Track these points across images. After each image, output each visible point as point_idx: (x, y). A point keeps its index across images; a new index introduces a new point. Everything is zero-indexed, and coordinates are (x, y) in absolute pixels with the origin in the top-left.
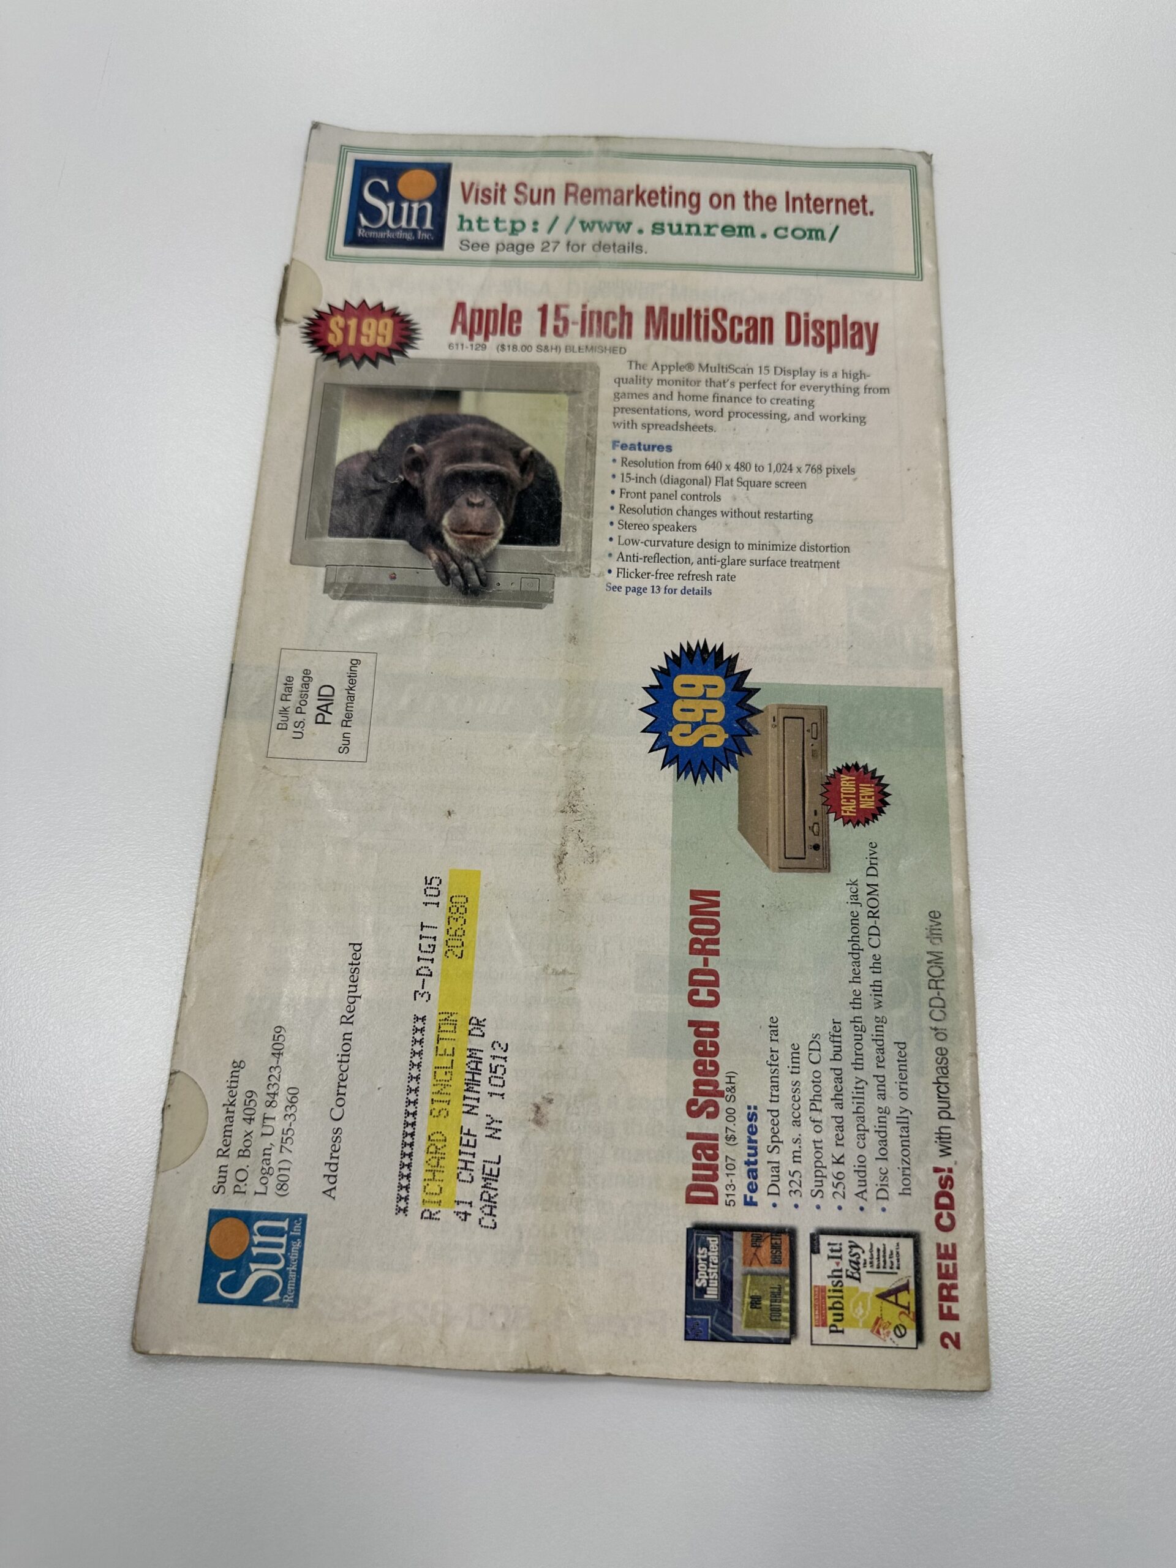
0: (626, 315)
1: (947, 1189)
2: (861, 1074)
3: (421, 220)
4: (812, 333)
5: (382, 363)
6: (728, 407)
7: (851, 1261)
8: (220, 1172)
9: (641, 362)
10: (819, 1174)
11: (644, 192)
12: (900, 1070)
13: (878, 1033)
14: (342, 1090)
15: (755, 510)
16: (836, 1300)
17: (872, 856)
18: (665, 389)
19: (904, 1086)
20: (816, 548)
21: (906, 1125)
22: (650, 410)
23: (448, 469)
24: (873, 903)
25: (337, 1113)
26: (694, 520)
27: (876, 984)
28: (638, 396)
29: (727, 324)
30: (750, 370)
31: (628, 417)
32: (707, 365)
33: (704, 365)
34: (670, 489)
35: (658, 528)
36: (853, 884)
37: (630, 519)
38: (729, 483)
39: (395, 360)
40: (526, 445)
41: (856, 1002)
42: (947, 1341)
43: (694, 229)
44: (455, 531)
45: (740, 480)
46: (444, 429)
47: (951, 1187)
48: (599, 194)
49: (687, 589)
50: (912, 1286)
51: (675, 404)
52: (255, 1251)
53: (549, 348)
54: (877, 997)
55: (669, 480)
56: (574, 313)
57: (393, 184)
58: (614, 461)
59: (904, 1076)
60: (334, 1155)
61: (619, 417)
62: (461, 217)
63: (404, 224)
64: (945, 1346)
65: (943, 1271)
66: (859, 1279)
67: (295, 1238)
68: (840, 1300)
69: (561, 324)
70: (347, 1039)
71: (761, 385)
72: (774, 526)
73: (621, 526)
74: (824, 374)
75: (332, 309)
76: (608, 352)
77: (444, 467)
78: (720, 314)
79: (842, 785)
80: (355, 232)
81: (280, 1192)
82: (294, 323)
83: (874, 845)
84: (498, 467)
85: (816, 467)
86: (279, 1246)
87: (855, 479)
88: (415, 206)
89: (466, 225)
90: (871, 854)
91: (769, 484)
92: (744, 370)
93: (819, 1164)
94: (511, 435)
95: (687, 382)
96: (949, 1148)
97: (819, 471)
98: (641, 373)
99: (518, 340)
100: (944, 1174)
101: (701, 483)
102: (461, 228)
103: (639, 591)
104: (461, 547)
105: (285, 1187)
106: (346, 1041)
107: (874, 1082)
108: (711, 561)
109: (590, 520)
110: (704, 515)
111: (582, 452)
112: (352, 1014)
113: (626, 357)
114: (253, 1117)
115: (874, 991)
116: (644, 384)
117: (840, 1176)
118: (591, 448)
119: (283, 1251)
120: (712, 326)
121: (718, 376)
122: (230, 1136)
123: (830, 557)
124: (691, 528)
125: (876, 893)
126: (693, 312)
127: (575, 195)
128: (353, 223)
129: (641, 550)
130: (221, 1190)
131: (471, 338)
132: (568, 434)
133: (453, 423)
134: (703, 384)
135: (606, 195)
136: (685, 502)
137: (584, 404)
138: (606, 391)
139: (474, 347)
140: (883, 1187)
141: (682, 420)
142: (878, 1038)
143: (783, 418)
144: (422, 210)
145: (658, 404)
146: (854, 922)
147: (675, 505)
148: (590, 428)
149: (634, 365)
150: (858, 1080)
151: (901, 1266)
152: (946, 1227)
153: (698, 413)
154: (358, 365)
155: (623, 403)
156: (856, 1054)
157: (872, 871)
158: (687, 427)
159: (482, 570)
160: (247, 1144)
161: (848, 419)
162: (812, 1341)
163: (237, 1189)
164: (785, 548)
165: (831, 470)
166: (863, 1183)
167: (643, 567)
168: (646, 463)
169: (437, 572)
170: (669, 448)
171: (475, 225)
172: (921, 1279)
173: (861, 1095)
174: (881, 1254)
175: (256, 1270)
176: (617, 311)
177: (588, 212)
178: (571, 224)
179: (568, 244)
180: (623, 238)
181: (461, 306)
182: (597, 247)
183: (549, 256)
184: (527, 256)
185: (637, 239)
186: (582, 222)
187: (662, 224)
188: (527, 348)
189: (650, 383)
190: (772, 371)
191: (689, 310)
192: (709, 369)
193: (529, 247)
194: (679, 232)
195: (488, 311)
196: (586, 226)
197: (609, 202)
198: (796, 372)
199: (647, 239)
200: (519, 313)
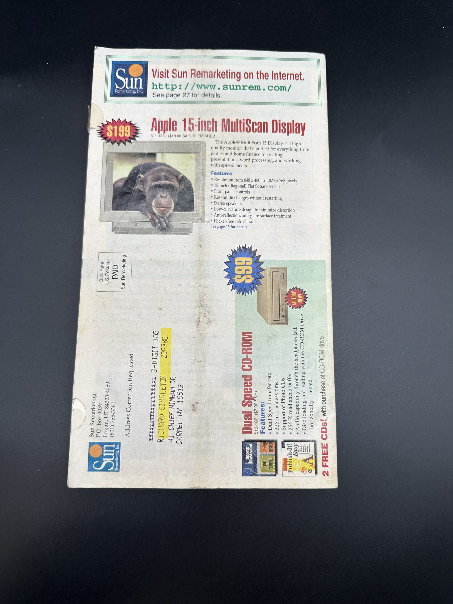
0: (214, 122)
1: (325, 426)
2: (297, 391)
3: (138, 85)
4: (282, 128)
5: (127, 143)
6: (252, 157)
7: (294, 450)
8: (92, 430)
9: (220, 141)
10: (284, 423)
11: (220, 72)
12: (310, 389)
13: (303, 377)
14: (129, 402)
15: (262, 196)
16: (290, 462)
17: (302, 319)
18: (229, 151)
19: (311, 394)
20: (283, 210)
21: (312, 406)
22: (224, 160)
23: (153, 184)
24: (302, 335)
25: (128, 410)
26: (241, 201)
27: (303, 361)
28: (220, 154)
29: (251, 125)
30: (259, 143)
31: (216, 162)
32: (244, 141)
33: (243, 142)
34: (232, 189)
35: (228, 204)
36: (295, 328)
37: (218, 201)
38: (252, 186)
39: (132, 142)
40: (181, 174)
41: (296, 368)
42: (324, 473)
43: (238, 88)
44: (157, 207)
45: (256, 185)
46: (151, 169)
47: (326, 426)
48: (203, 74)
49: (239, 226)
50: (314, 457)
51: (233, 157)
52: (105, 454)
53: (187, 136)
54: (303, 366)
55: (231, 186)
56: (195, 122)
57: (127, 71)
58: (212, 179)
59: (311, 391)
60: (128, 423)
61: (213, 162)
62: (153, 83)
63: (132, 87)
64: (324, 475)
65: (324, 452)
66: (297, 456)
67: (117, 450)
68: (291, 462)
69: (191, 126)
70: (130, 385)
71: (263, 149)
72: (269, 202)
73: (215, 204)
74: (286, 144)
75: (108, 122)
76: (208, 137)
77: (151, 183)
78: (248, 121)
79: (292, 295)
80: (114, 91)
81: (112, 436)
82: (94, 129)
83: (302, 315)
84: (171, 182)
85: (283, 180)
86: (112, 453)
87: (297, 184)
88: (136, 79)
89: (155, 87)
90: (301, 318)
91: (266, 187)
92: (257, 143)
93: (284, 420)
94: (175, 170)
95: (237, 148)
96: (326, 413)
98: (221, 145)
99: (176, 133)
100: (324, 422)
101: (243, 187)
102: (153, 88)
103: (222, 227)
104: (159, 213)
105: (113, 434)
106: (130, 386)
107: (302, 393)
108: (247, 216)
109: (204, 202)
110: (245, 199)
111: (200, 176)
112: (131, 377)
113: (215, 139)
114: (101, 412)
115: (302, 363)
116: (222, 149)
117: (291, 423)
118: (203, 174)
119: (113, 454)
120: (246, 126)
121: (248, 146)
122: (94, 419)
123: (288, 213)
124: (240, 204)
125: (303, 331)
126: (239, 121)
127: (194, 74)
128: (113, 88)
129: (223, 212)
130: (92, 436)
131: (159, 132)
132: (195, 169)
133: (154, 166)
134: (243, 149)
135: (206, 74)
136: (237, 194)
137: (200, 157)
138: (208, 152)
139: (160, 136)
140: (305, 426)
141: (236, 163)
142: (303, 379)
143: (271, 161)
144: (138, 81)
145: (227, 157)
146: (296, 341)
147: (234, 195)
148: (203, 167)
149: (218, 142)
150: (296, 392)
151: (310, 451)
152: (324, 438)
153: (241, 160)
154: (119, 144)
155: (214, 157)
156: (296, 384)
157: (302, 324)
158: (237, 166)
159: (167, 221)
160: (100, 421)
161: (294, 161)
162: (282, 475)
163: (97, 435)
164: (272, 210)
165: (288, 181)
166: (298, 425)
167: (223, 218)
168: (223, 180)
169: (151, 223)
170: (231, 174)
171: (158, 87)
172: (316, 455)
173: (298, 397)
174: (304, 447)
175: (105, 460)
176: (211, 121)
177: (200, 81)
178: (193, 86)
179: (193, 94)
180: (213, 92)
181: (154, 120)
182: (203, 95)
183: (186, 99)
184: (178, 99)
185: (218, 92)
186: (197, 85)
187: (227, 86)
188: (179, 136)
189: (224, 149)
190: (267, 143)
191: (237, 120)
192: (245, 143)
193: (178, 95)
194: (233, 89)
195: (165, 122)
196: (199, 87)
197: (207, 77)
198: (276, 144)
199: (221, 92)
200: (176, 122)
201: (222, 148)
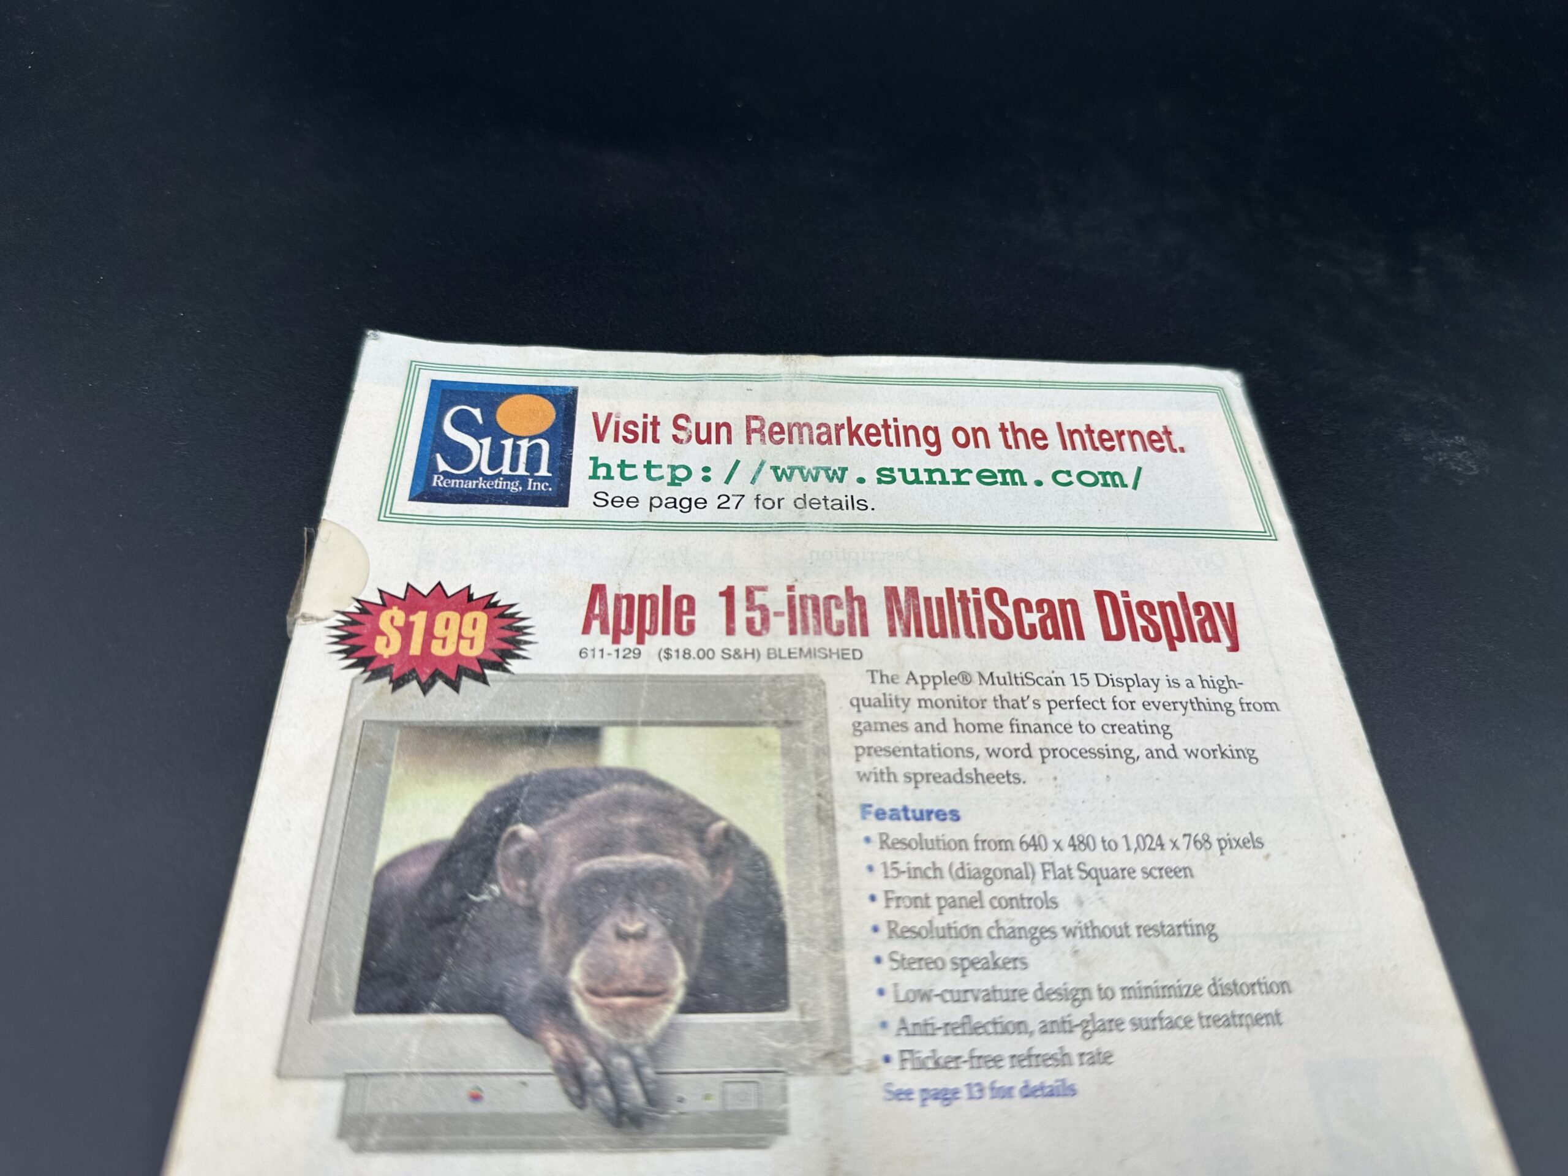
0: (855, 600)
3: (532, 463)
4: (1140, 622)
5: (467, 683)
6: (1037, 741)
9: (888, 672)
18: (932, 716)
20: (1235, 988)
22: (914, 751)
23: (580, 869)
28: (892, 728)
29: (1009, 611)
30: (1059, 681)
31: (881, 763)
32: (991, 674)
33: (987, 675)
34: (969, 888)
37: (910, 949)
38: (1065, 874)
39: (489, 679)
40: (716, 818)
43: (937, 476)
44: (595, 993)
45: (1082, 867)
46: (573, 796)
49: (1030, 1086)
51: (951, 739)
53: (742, 653)
55: (963, 873)
56: (775, 599)
57: (490, 414)
58: (868, 840)
61: (867, 764)
62: (594, 460)
63: (505, 468)
69: (757, 615)
71: (1081, 703)
73: (895, 965)
74: (1174, 683)
75: (385, 596)
76: (835, 657)
77: (572, 865)
78: (996, 597)
80: (428, 480)
82: (319, 620)
84: (669, 861)
85: (1199, 838)
87: (1267, 856)
88: (523, 444)
89: (602, 471)
91: (1131, 872)
92: (1050, 682)
94: (690, 802)
95: (964, 703)
97: (1208, 845)
98: (890, 689)
99: (690, 642)
101: (1019, 876)
102: (595, 475)
103: (945, 1097)
104: (606, 1023)
109: (839, 956)
110: (1037, 935)
111: (810, 823)
113: (865, 665)
116: (898, 707)
118: (825, 817)
120: (988, 615)
121: (1013, 693)
124: (1018, 964)
126: (957, 595)
128: (425, 469)
129: (938, 1011)
131: (616, 640)
132: (785, 795)
133: (588, 783)
134: (990, 704)
136: (999, 913)
137: (805, 742)
138: (840, 719)
139: (621, 654)
141: (968, 765)
143: (1128, 756)
144: (534, 448)
145: (926, 740)
147: (984, 918)
148: (822, 784)
149: (877, 676)
153: (992, 753)
154: (425, 688)
155: (868, 739)
158: (977, 777)
159: (648, 1072)
161: (1229, 754)
164: (1184, 991)
165: (1226, 843)
168: (922, 844)
169: (562, 1082)
170: (956, 816)
171: (615, 471)
176: (842, 594)
177: (783, 455)
178: (759, 471)
179: (757, 499)
180: (837, 491)
181: (598, 591)
182: (800, 503)
183: (729, 516)
184: (696, 515)
185: (858, 492)
186: (775, 469)
187: (891, 470)
188: (706, 654)
189: (906, 706)
190: (1093, 681)
191: (950, 591)
192: (996, 681)
193: (700, 503)
194: (917, 481)
195: (643, 598)
196: (780, 474)
197: (811, 442)
198: (1130, 683)
199: (871, 491)
200: (691, 600)
201: (900, 703)
